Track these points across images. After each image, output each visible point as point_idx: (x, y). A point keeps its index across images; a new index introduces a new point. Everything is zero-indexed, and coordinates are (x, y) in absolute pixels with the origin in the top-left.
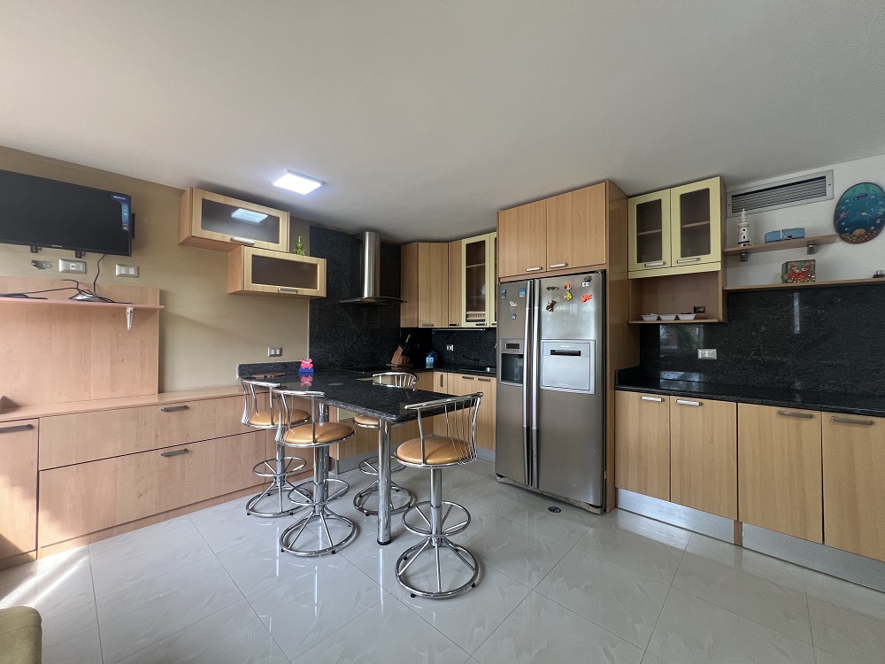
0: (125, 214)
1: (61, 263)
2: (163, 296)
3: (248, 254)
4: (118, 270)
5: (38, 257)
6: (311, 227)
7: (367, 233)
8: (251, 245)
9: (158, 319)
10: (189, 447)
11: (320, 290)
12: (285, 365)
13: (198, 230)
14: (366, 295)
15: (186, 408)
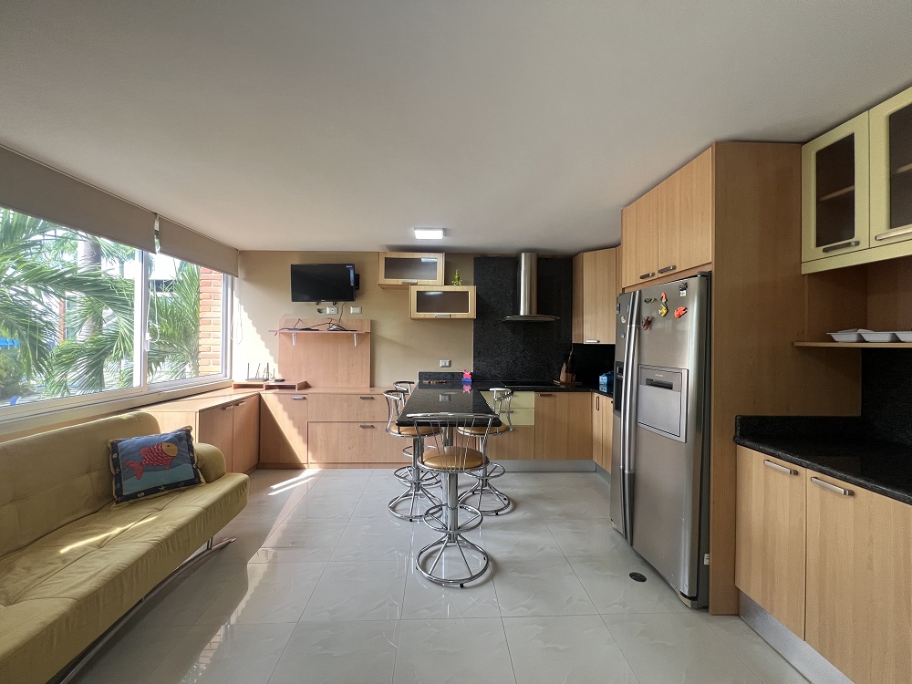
0: (352, 276)
1: (329, 309)
2: (373, 324)
3: (414, 291)
4: (352, 310)
5: (319, 307)
6: (475, 259)
7: (523, 255)
8: (416, 284)
9: (371, 338)
10: (375, 425)
11: (471, 313)
12: (453, 374)
13: (383, 280)
14: (522, 314)
15: (372, 398)
